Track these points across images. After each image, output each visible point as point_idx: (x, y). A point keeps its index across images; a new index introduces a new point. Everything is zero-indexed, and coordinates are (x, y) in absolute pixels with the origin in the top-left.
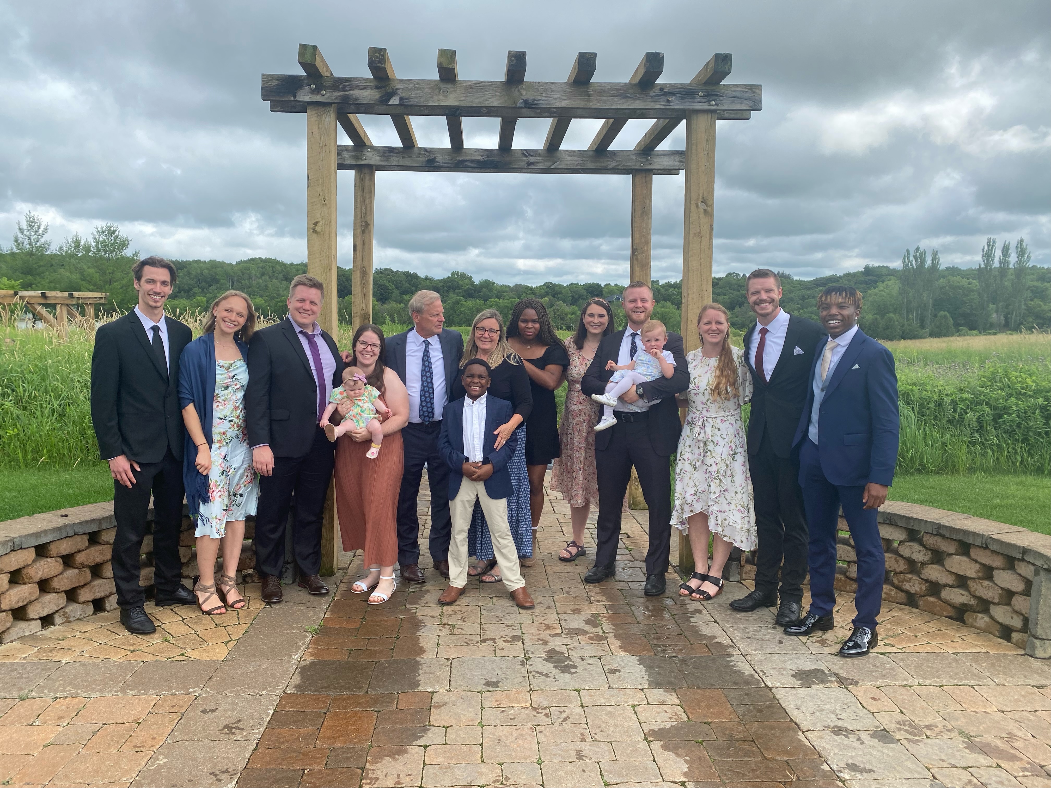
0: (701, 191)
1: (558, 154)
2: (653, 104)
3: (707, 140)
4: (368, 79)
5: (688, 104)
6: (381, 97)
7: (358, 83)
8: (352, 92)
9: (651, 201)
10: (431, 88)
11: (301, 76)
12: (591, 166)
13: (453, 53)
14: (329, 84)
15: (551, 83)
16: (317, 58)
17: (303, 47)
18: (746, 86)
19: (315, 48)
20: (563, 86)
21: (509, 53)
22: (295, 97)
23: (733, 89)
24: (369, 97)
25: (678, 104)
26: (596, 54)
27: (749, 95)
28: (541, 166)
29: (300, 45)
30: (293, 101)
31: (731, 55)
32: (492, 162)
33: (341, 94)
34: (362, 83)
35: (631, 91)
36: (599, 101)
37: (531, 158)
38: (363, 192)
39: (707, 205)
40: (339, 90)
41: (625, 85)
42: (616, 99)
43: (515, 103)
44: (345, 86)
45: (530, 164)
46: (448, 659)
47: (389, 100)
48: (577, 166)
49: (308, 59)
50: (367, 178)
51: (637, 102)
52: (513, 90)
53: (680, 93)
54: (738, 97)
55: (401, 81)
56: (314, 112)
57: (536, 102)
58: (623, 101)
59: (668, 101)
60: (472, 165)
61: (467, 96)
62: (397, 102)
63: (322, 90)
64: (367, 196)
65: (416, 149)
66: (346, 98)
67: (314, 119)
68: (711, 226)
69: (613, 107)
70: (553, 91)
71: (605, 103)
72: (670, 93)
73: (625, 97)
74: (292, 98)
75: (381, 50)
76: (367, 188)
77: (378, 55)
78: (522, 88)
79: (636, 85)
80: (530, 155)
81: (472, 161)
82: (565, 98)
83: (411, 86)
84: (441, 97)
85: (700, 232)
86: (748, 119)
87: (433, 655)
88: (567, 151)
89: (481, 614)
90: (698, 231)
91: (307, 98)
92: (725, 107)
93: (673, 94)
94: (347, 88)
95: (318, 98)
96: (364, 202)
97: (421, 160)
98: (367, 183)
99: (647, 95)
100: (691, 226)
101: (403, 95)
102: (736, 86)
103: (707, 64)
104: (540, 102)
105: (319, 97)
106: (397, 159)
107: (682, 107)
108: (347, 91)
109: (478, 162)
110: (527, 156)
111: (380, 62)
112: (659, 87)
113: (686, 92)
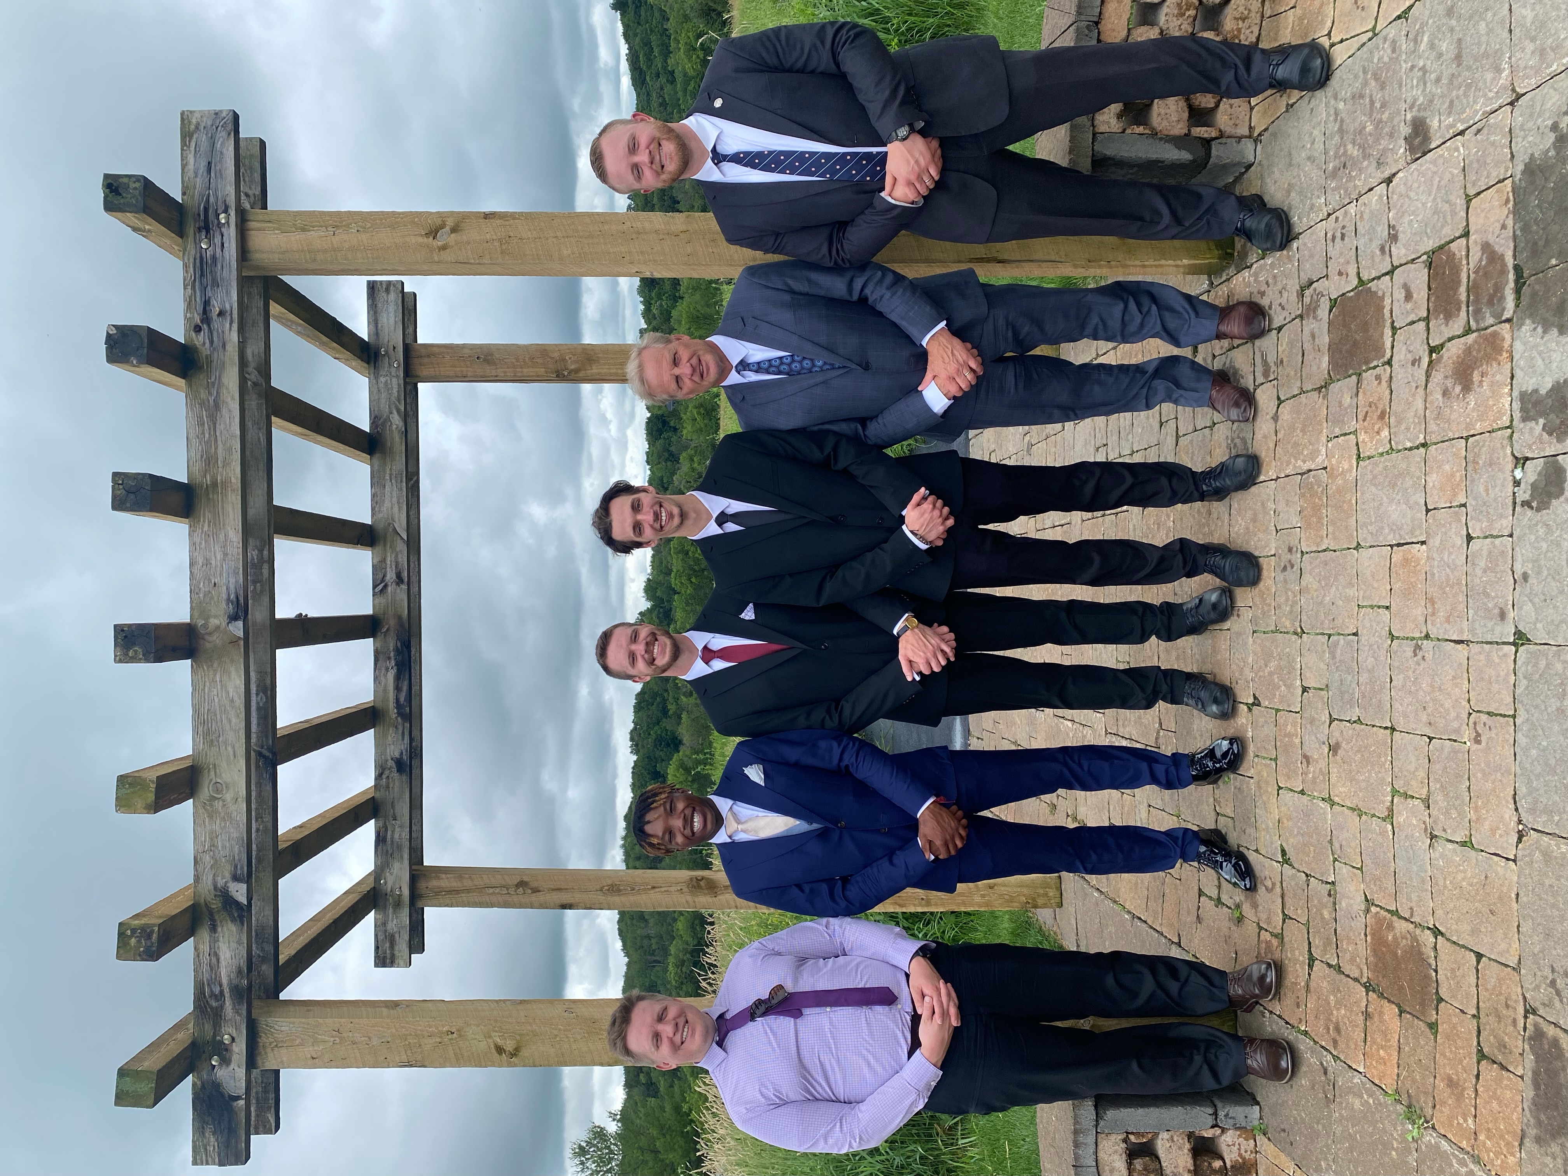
0: (414, 240)
1: (380, 526)
2: (229, 347)
3: (303, 230)
4: (196, 949)
5: (226, 272)
6: (233, 920)
7: (205, 968)
8: (225, 981)
9: (464, 346)
10: (211, 817)
11: (194, 1085)
12: (399, 463)
13: (122, 780)
14: (208, 1028)
15: (192, 564)
16: (146, 1065)
17: (122, 1098)
18: (184, 144)
19: (122, 1073)
20: (197, 540)
21: (119, 660)
22: (238, 1098)
23: (191, 174)
24: (234, 945)
25: (228, 293)
26: (115, 474)
27: (203, 138)
28: (403, 559)
29: (116, 1105)
30: (248, 1100)
31: (106, 176)
32: (397, 651)
33: (228, 1002)
34: (206, 959)
35: (203, 394)
36: (226, 464)
37: (388, 578)
38: (463, 891)
39: (442, 227)
40: (222, 1007)
41: (190, 405)
42: (220, 427)
43: (234, 641)
44: (212, 995)
45: (399, 579)
46: (1521, 836)
47: (237, 903)
48: (401, 489)
49: (147, 1087)
50: (434, 883)
51: (225, 380)
52: (208, 645)
53: (204, 289)
54: (209, 163)
55: (197, 879)
56: (270, 1055)
57: (232, 596)
58: (224, 411)
59: (221, 314)
60: (405, 688)
61: (226, 743)
62: (244, 886)
63: (222, 1042)
64: (468, 883)
65: (378, 795)
66: (236, 990)
67: (284, 1054)
68: (487, 216)
69: (238, 433)
70: (207, 562)
71: (230, 450)
72: (205, 311)
73: (217, 406)
74: (242, 1103)
75: (121, 935)
76: (455, 884)
77: (133, 941)
78: (205, 626)
79: (190, 384)
80: (382, 581)
81: (398, 689)
82: (222, 537)
83: (207, 858)
84: (228, 796)
85: (500, 241)
86: (263, 144)
87: (1505, 868)
88: (373, 509)
89: (1359, 721)
90: (497, 244)
91: (241, 1073)
92: (231, 190)
93: (206, 303)
94: (217, 990)
95: (239, 1049)
96: (480, 890)
97: (398, 782)
98: (444, 882)
99: (209, 360)
100: (486, 260)
101: (228, 875)
102: (184, 167)
103: (135, 229)
104: (232, 587)
105: (235, 1048)
106: (397, 830)
107: (234, 284)
108: (222, 992)
109: (398, 678)
110: (386, 586)
111: (149, 936)
112: (194, 334)
113: (202, 275)
